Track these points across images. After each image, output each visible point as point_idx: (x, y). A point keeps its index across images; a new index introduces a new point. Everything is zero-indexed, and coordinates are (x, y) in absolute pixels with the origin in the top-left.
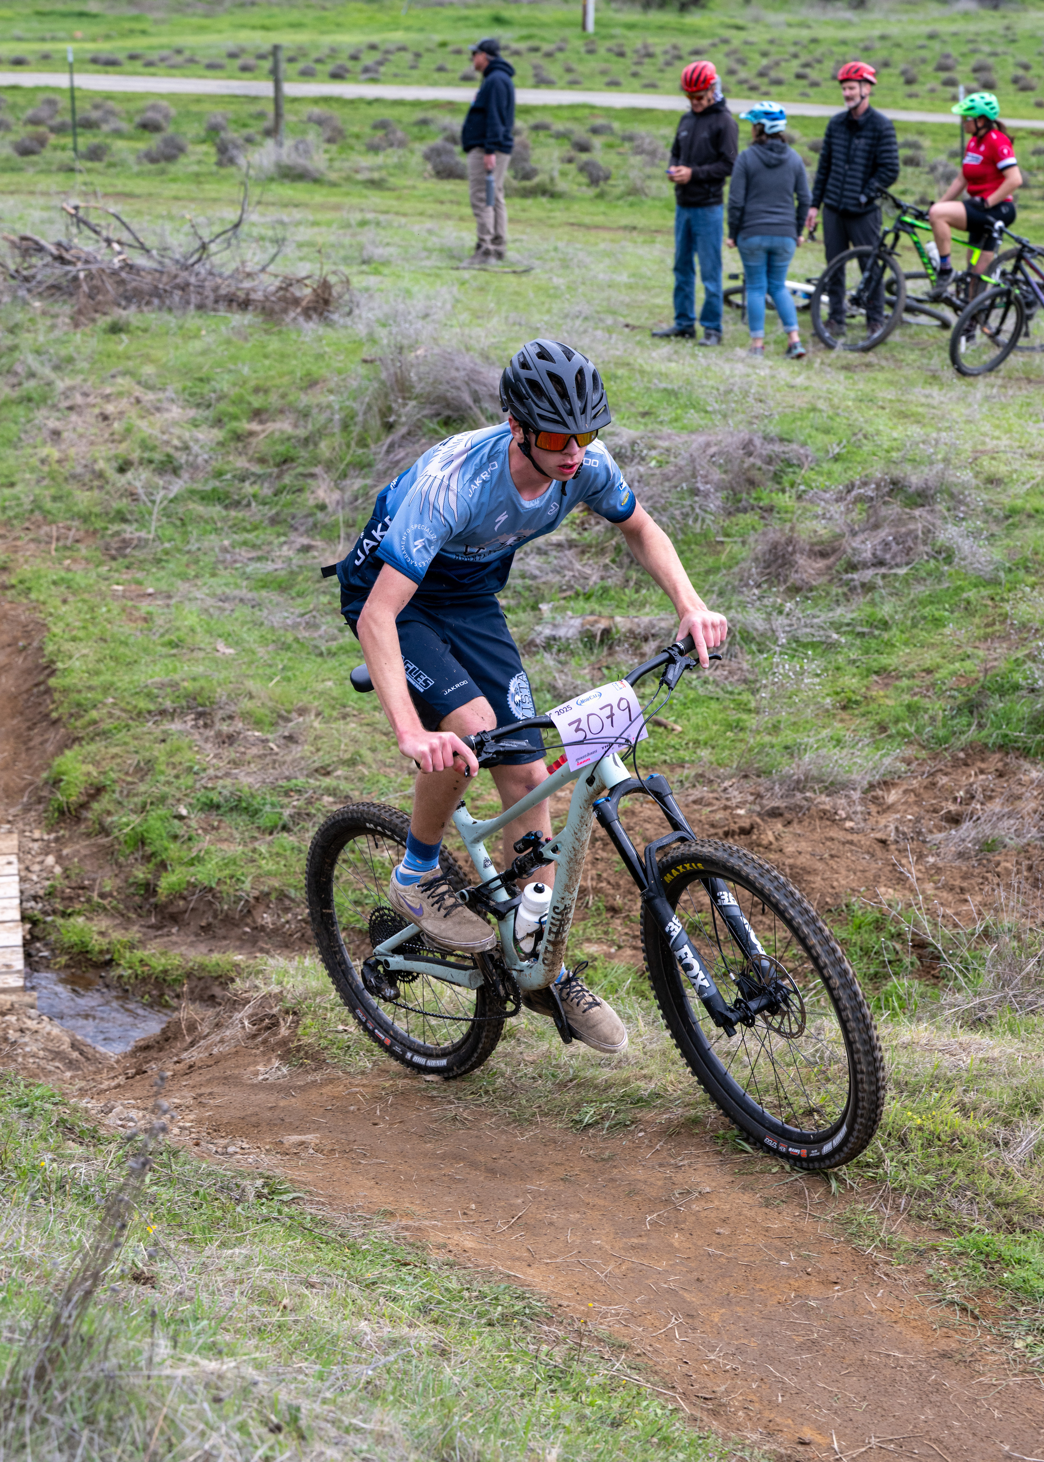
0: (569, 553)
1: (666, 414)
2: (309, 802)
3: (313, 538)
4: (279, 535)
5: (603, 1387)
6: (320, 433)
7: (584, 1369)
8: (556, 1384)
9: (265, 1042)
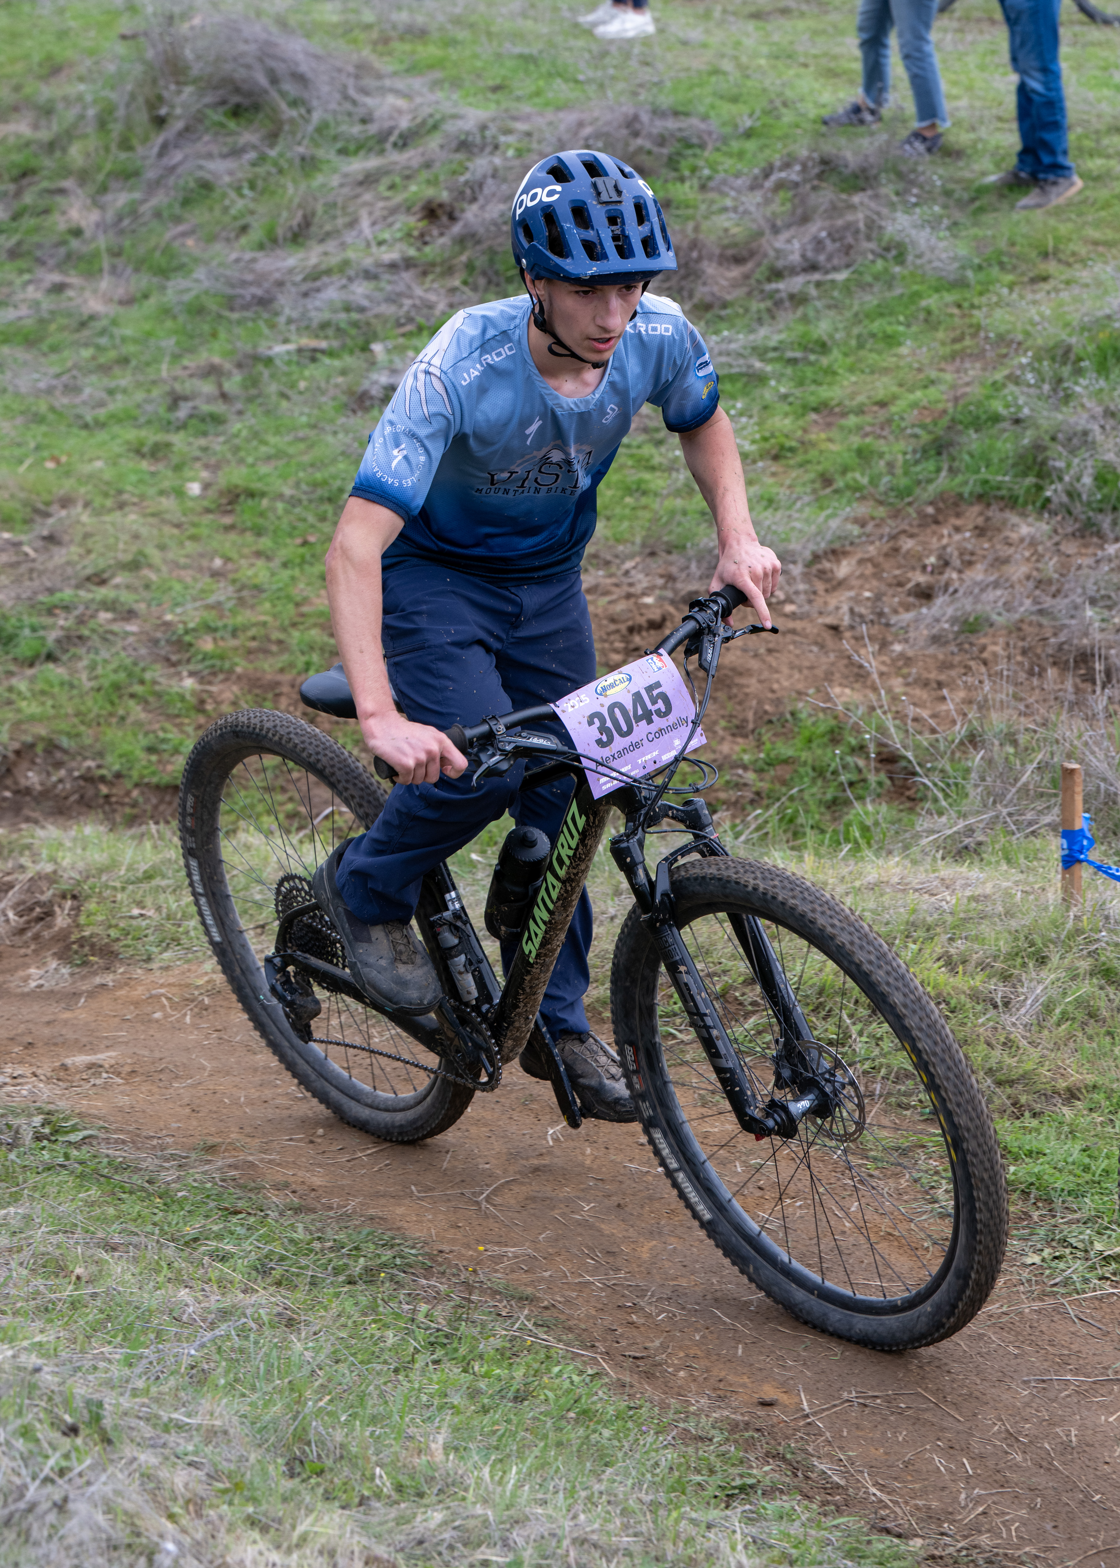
0: (407, 276)
1: (524, 85)
2: (81, 621)
3: (64, 272)
4: (21, 272)
5: (500, 1351)
6: (68, 136)
7: (475, 1331)
8: (439, 1353)
9: (36, 937)
